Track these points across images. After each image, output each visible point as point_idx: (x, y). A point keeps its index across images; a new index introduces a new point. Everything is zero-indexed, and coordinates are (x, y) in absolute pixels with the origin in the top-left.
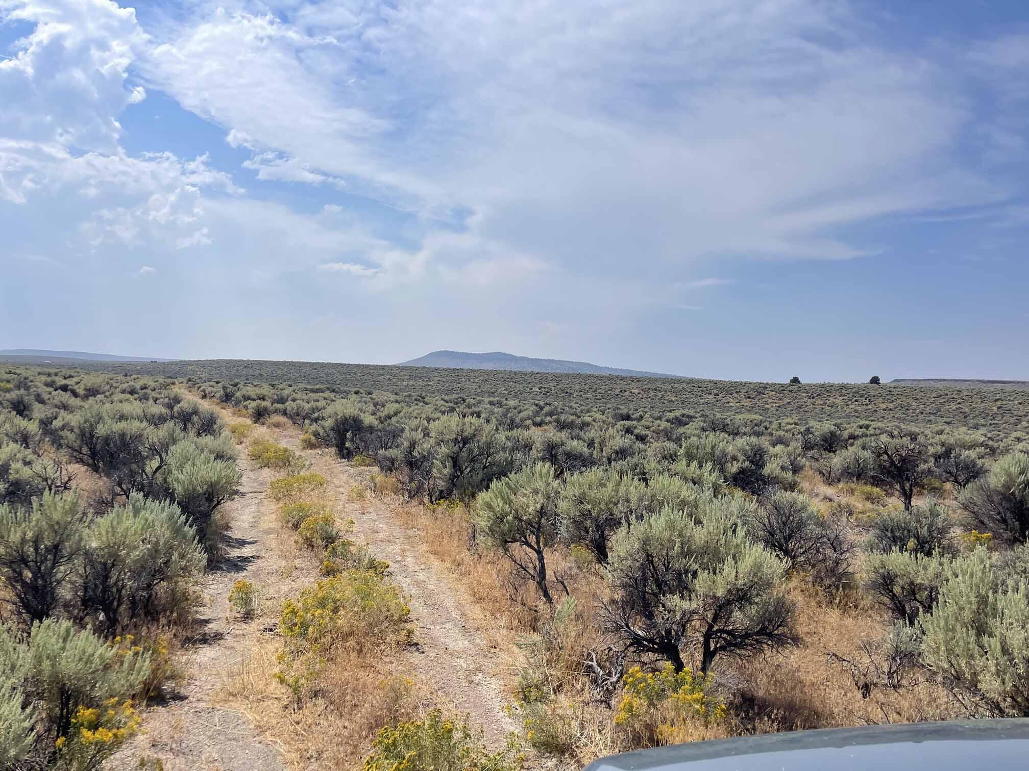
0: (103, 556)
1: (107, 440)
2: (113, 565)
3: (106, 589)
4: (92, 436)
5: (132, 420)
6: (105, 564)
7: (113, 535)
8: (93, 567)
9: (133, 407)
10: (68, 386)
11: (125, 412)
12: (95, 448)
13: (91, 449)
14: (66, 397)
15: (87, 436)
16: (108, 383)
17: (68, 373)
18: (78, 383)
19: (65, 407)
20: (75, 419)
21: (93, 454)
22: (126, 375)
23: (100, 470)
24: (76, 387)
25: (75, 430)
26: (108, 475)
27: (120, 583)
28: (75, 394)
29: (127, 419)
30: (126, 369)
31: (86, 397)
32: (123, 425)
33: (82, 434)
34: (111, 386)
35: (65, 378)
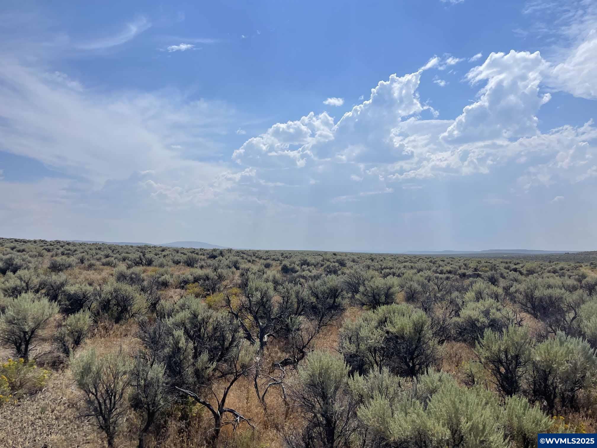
0: (543, 366)
1: (541, 300)
2: (550, 373)
3: (546, 386)
4: (532, 297)
5: (556, 288)
6: (545, 371)
7: (549, 355)
8: (538, 372)
9: (556, 280)
10: (517, 269)
11: (551, 283)
12: (534, 304)
13: (532, 304)
14: (516, 275)
15: (530, 297)
16: (539, 267)
17: (517, 261)
18: (522, 267)
19: (516, 280)
20: (522, 287)
21: (534, 308)
22: (550, 262)
23: (538, 317)
24: (521, 269)
25: (523, 293)
26: (543, 320)
27: (554, 385)
28: (521, 274)
29: (552, 288)
30: (550, 258)
31: (527, 275)
32: (550, 291)
33: (527, 296)
34: (542, 268)
35: (515, 265)
